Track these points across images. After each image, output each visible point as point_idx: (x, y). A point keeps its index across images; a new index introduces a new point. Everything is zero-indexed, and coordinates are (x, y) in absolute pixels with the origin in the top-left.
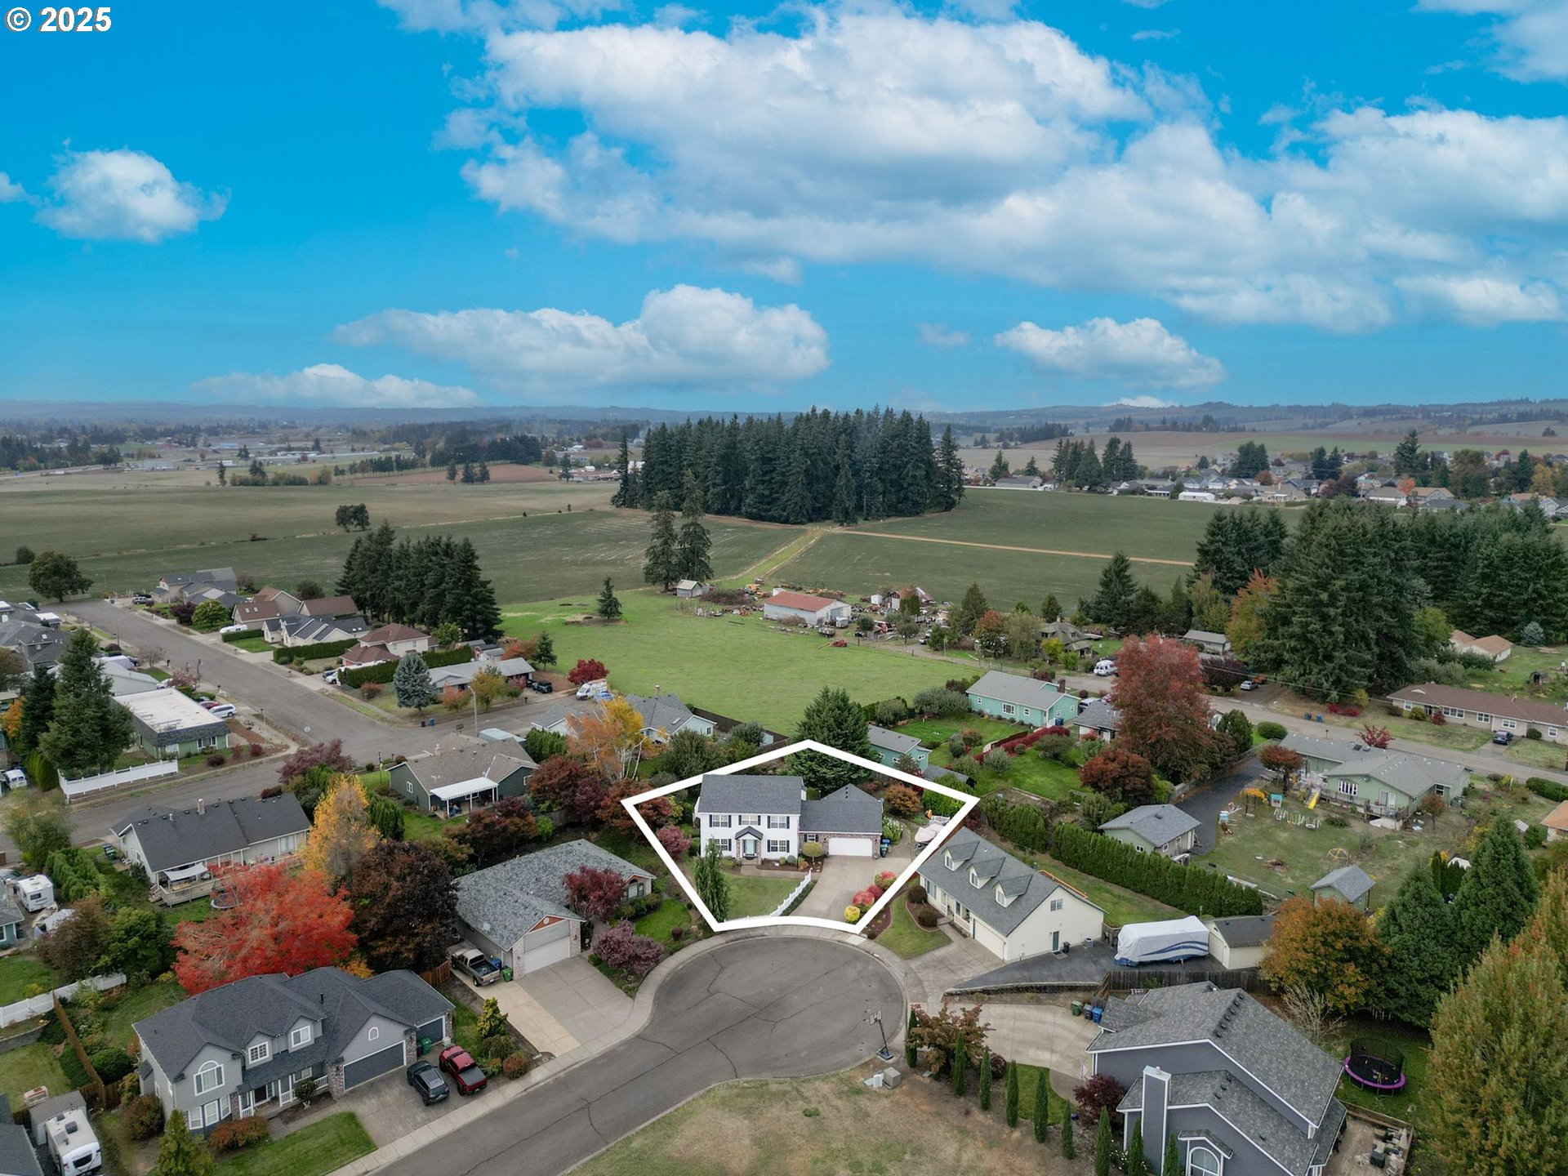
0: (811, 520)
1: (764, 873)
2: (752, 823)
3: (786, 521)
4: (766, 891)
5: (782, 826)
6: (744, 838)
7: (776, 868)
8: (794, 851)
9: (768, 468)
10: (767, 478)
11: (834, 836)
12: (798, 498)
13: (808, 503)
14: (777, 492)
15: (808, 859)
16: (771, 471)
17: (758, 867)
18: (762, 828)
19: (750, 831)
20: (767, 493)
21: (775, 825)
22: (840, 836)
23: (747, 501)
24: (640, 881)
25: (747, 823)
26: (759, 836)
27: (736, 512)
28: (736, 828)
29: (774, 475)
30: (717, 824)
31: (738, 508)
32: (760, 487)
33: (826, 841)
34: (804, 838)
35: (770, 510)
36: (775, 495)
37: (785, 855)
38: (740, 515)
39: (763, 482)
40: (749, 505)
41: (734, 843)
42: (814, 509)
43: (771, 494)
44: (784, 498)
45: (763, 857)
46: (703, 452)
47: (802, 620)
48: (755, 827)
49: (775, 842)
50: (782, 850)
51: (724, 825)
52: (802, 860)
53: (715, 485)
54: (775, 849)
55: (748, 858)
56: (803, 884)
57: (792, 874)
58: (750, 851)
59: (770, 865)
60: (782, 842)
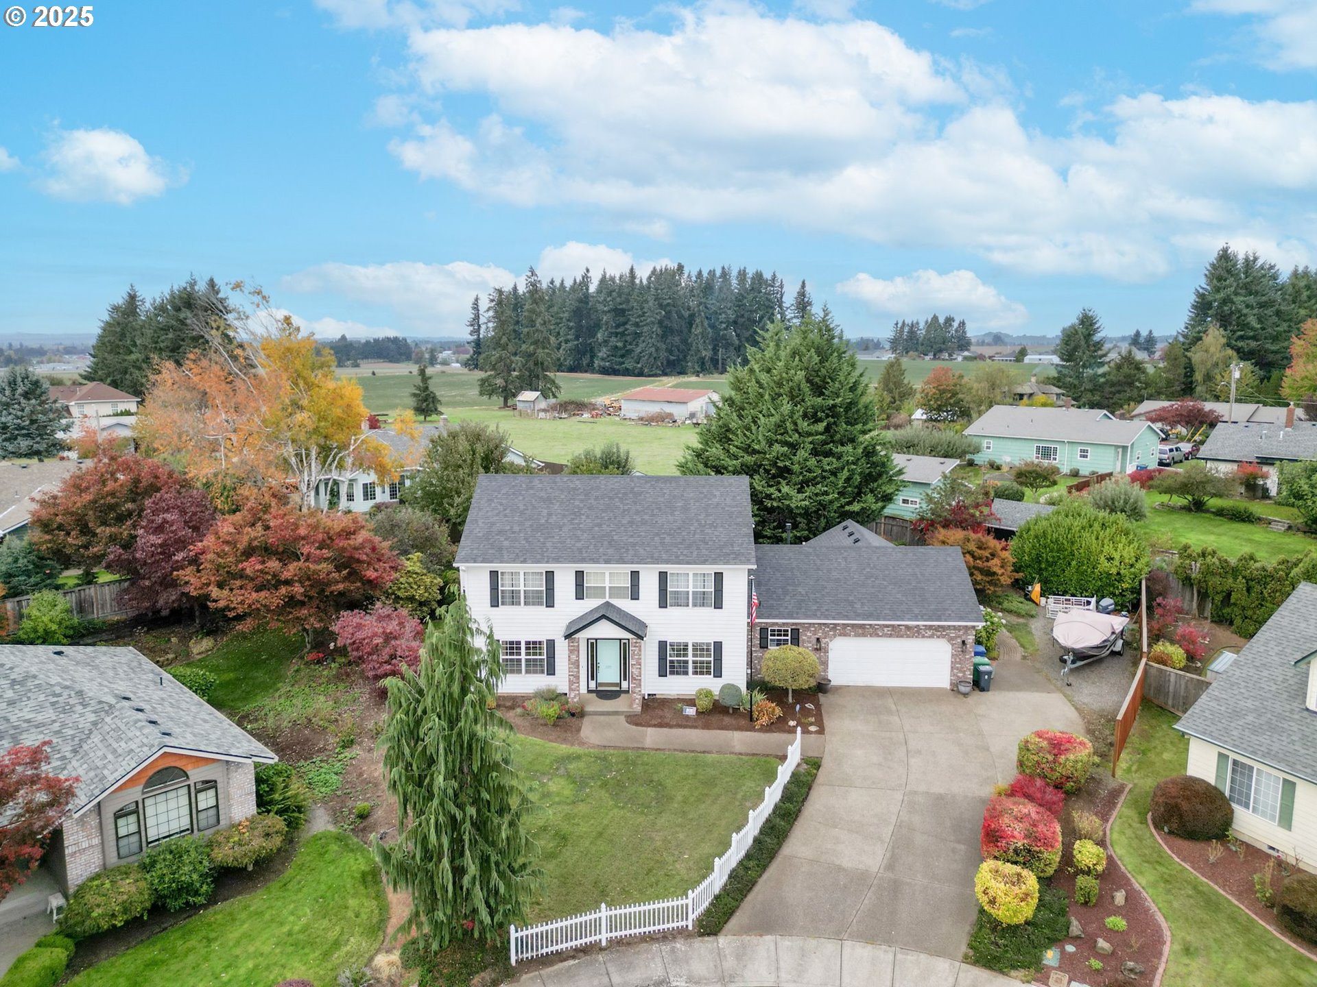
0: (665, 374)
1: (652, 736)
2: (615, 592)
3: (641, 374)
4: (663, 797)
5: (701, 600)
6: (592, 632)
7: (686, 723)
8: (735, 672)
9: (622, 319)
10: (620, 330)
11: (844, 631)
12: (653, 349)
13: (663, 354)
14: (630, 344)
15: (775, 693)
16: (626, 323)
17: (633, 719)
18: (645, 608)
19: (606, 614)
20: (620, 344)
21: (681, 600)
22: (861, 631)
23: (600, 354)
24: (197, 775)
25: (599, 591)
26: (638, 630)
27: (589, 368)
28: (569, 607)
29: (628, 326)
30: (513, 598)
31: (591, 363)
32: (613, 339)
33: (819, 648)
34: (761, 638)
35: (623, 363)
36: (629, 347)
37: (713, 685)
38: (593, 371)
39: (616, 334)
40: (603, 359)
41: (562, 648)
42: (669, 362)
43: (625, 346)
44: (638, 350)
45: (647, 689)
46: (555, 309)
47: (670, 415)
48: (625, 604)
49: (682, 649)
50: (701, 669)
51: (532, 599)
52: (759, 697)
53: (567, 341)
54: (679, 669)
55: (606, 694)
56: (784, 773)
57: (740, 739)
58: (609, 673)
59: (668, 714)
60: (699, 649)
